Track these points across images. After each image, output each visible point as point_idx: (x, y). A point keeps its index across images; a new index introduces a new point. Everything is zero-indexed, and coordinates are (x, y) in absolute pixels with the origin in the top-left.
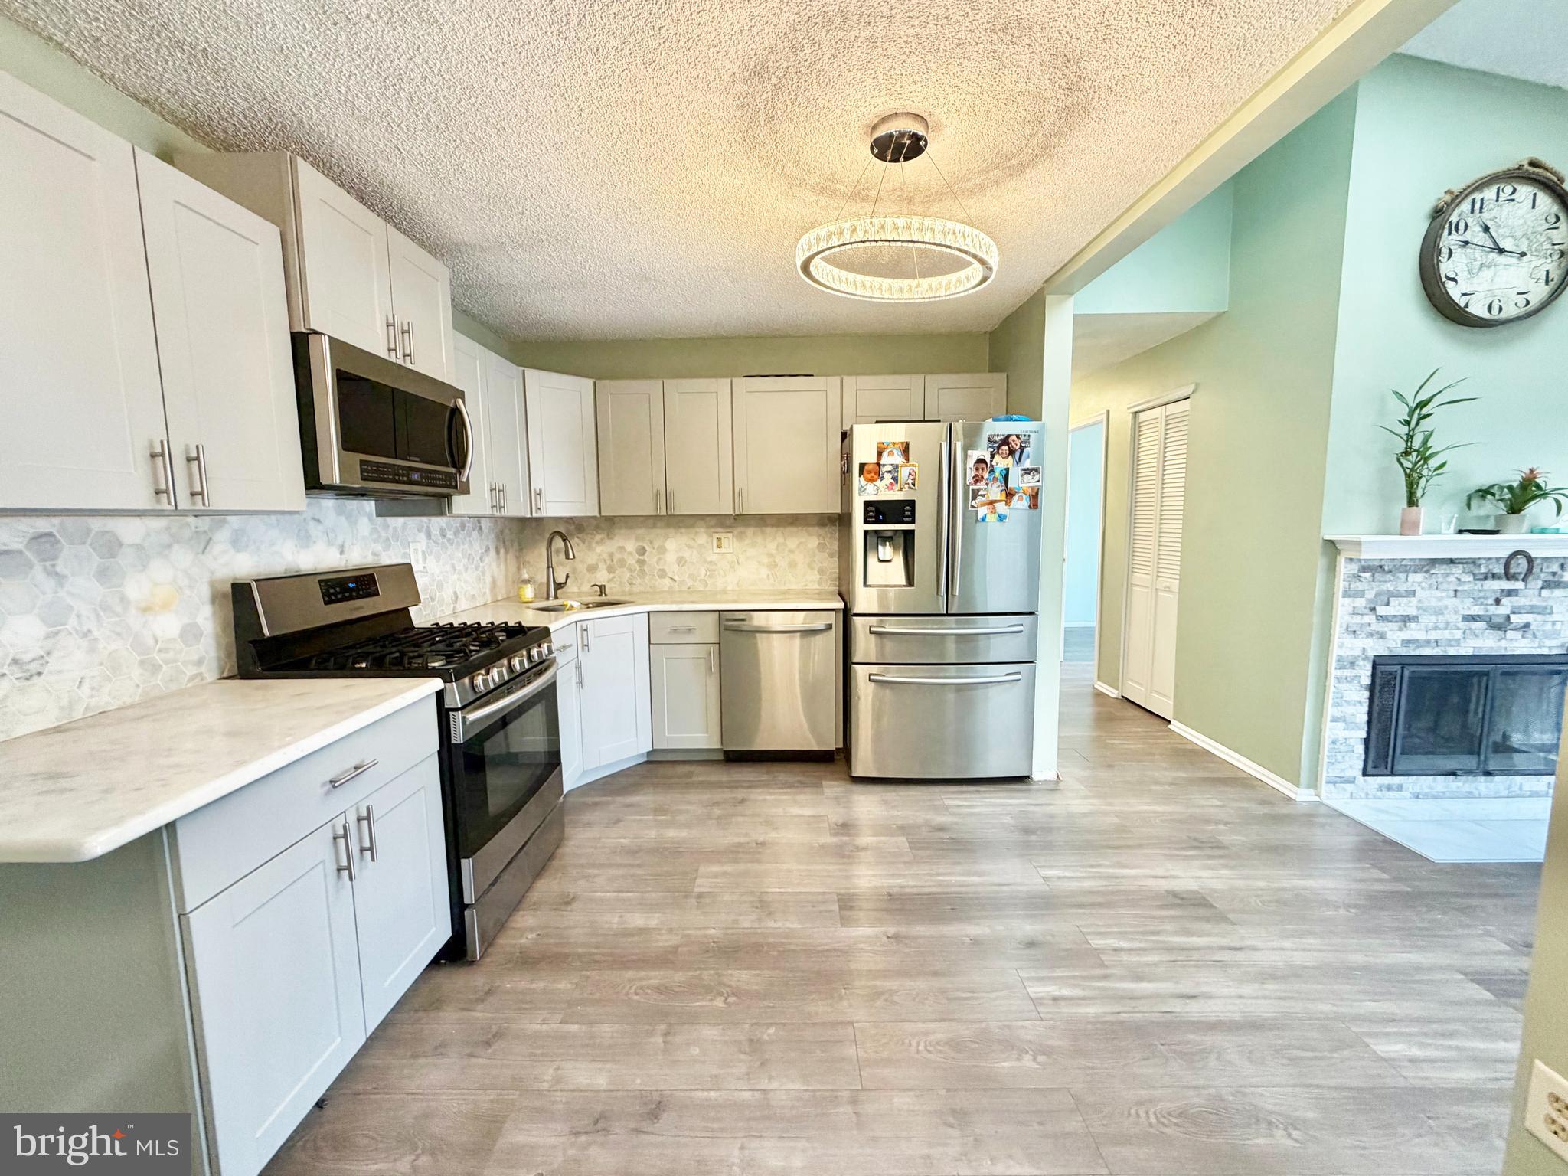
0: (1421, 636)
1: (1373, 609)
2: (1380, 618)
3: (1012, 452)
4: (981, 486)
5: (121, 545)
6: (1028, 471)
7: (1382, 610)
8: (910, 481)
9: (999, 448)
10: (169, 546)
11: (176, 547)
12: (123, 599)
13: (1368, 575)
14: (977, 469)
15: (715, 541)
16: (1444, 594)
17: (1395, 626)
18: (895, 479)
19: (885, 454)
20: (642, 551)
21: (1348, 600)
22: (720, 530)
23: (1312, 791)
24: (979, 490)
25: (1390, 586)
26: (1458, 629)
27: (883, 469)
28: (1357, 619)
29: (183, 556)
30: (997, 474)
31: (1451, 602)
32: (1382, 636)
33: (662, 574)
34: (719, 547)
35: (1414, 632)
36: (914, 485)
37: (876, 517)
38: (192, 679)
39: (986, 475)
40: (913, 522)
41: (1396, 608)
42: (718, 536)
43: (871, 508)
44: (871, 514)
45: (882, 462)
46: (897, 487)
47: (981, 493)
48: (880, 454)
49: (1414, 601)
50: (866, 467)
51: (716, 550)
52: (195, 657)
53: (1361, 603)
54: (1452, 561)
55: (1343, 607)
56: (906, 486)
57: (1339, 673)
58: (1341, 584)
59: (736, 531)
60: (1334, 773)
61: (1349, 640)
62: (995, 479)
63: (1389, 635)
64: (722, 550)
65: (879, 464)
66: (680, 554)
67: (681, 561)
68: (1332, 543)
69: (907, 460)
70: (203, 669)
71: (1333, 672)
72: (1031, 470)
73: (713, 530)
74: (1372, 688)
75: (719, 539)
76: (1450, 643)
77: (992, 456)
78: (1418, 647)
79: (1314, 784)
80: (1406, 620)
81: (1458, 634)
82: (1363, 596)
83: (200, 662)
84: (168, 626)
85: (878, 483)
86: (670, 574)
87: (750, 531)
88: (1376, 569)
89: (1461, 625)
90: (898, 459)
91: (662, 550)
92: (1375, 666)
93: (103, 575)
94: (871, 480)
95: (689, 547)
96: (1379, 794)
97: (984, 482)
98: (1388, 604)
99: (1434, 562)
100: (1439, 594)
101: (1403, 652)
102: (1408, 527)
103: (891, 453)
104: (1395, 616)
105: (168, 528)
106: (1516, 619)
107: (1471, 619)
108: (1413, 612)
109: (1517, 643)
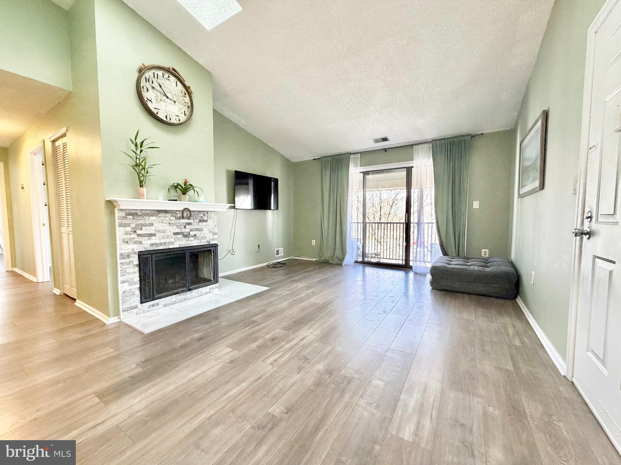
0: (158, 241)
1: (135, 232)
2: (139, 235)
7: (139, 232)
13: (131, 217)
16: (165, 225)
17: (146, 238)
21: (122, 228)
23: (117, 317)
25: (142, 222)
26: (172, 238)
28: (128, 236)
31: (168, 227)
32: (141, 243)
35: (154, 240)
41: (145, 230)
49: (153, 228)
53: (129, 229)
54: (166, 212)
55: (120, 232)
57: (122, 261)
58: (117, 222)
60: (126, 306)
61: (125, 246)
63: (144, 242)
68: (109, 201)
71: (119, 261)
74: (139, 265)
76: (170, 243)
78: (157, 246)
79: (117, 314)
80: (151, 235)
81: (172, 240)
82: (130, 226)
88: (134, 214)
89: (173, 236)
92: (139, 256)
96: (149, 309)
98: (142, 229)
99: (160, 211)
100: (163, 225)
101: (152, 249)
102: (139, 196)
104: (145, 234)
106: (192, 233)
107: (175, 234)
108: (153, 232)
109: (193, 242)
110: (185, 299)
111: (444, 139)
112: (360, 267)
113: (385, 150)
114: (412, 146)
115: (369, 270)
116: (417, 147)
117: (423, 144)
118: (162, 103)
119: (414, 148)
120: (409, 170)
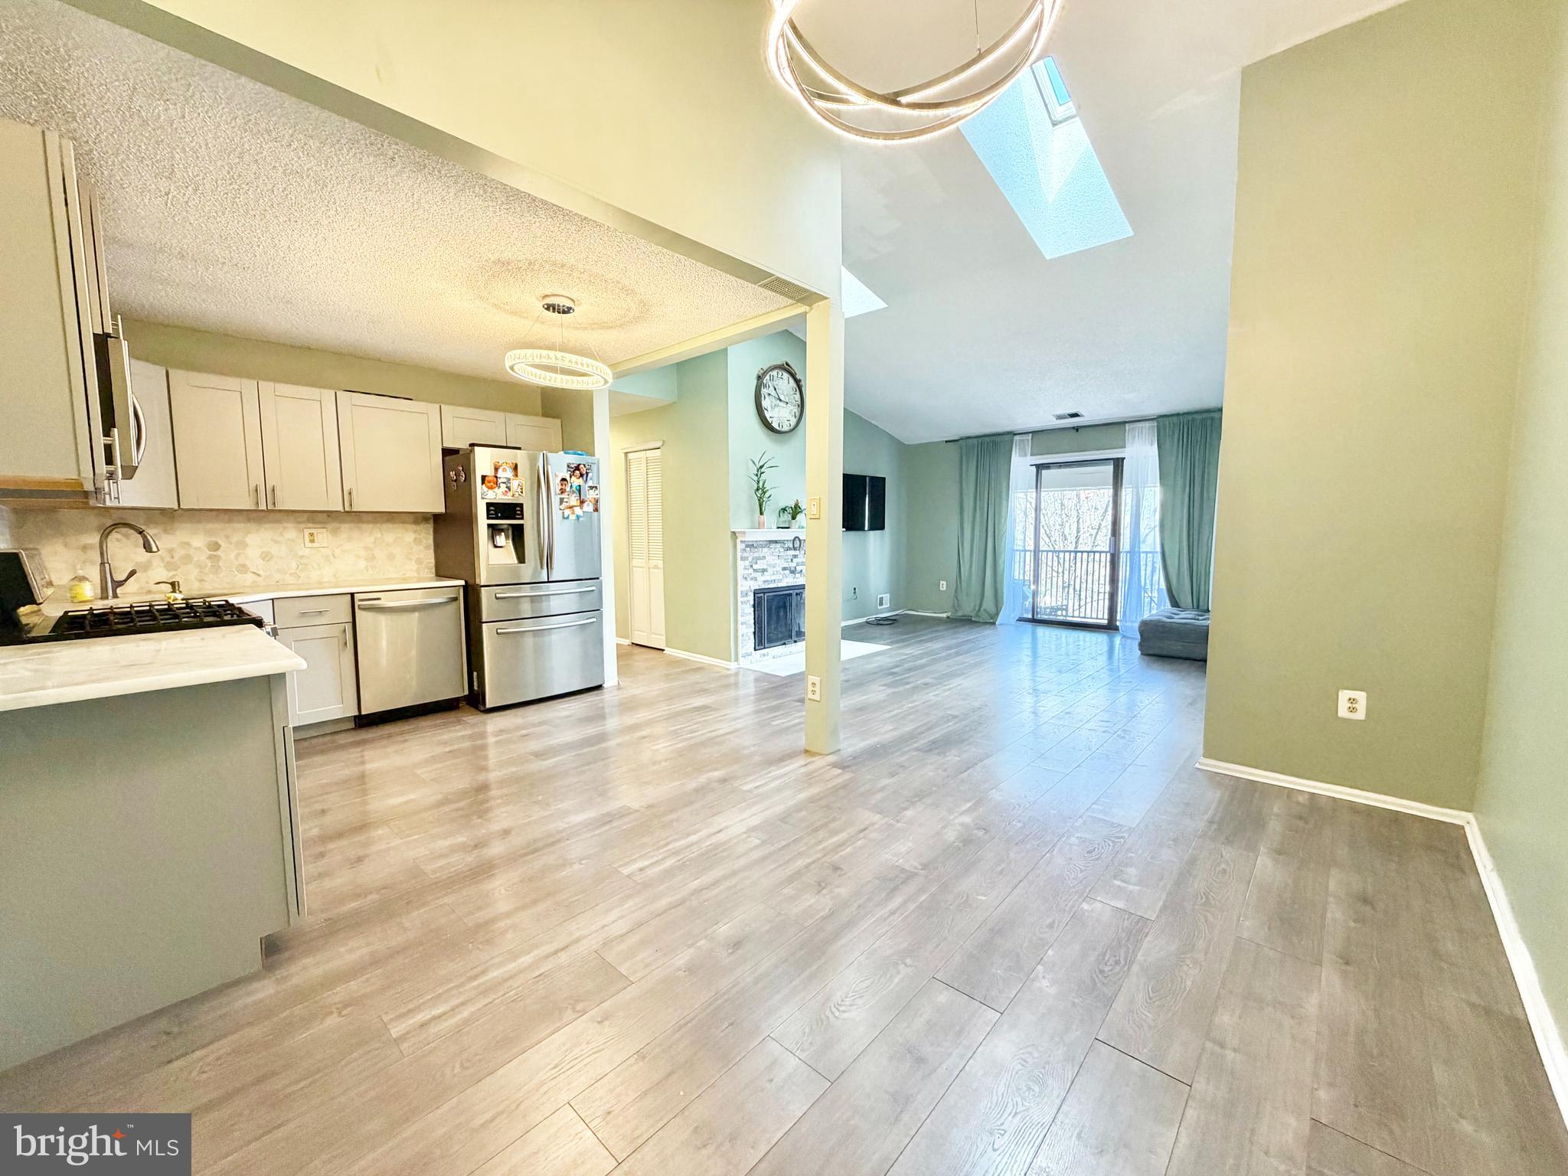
0: (769, 578)
1: (752, 566)
2: (755, 570)
3: (582, 475)
4: (564, 496)
6: (591, 488)
7: (755, 567)
8: (519, 490)
9: (574, 472)
13: (748, 549)
14: (562, 485)
15: (307, 538)
16: (775, 558)
17: (760, 574)
18: (509, 488)
19: (500, 470)
21: (742, 562)
22: (311, 525)
23: (736, 663)
24: (563, 499)
25: (756, 555)
26: (781, 574)
27: (500, 481)
28: (746, 572)
30: (574, 489)
31: (778, 561)
32: (755, 579)
33: (243, 568)
34: (312, 541)
35: (767, 576)
36: (522, 492)
37: (496, 514)
39: (568, 489)
40: (522, 518)
41: (760, 565)
42: (312, 531)
43: (492, 508)
44: (492, 512)
45: (498, 476)
46: (510, 494)
47: (565, 500)
48: (496, 469)
49: (765, 561)
50: (487, 478)
51: (308, 544)
53: (747, 563)
54: (776, 542)
55: (741, 564)
56: (517, 493)
57: (742, 599)
58: (739, 554)
59: (330, 526)
60: (744, 651)
61: (745, 583)
62: (574, 492)
63: (758, 578)
64: (314, 545)
65: (496, 477)
66: (265, 549)
67: (266, 557)
68: (734, 532)
69: (516, 475)
71: (740, 599)
72: (593, 487)
73: (303, 526)
74: (754, 606)
75: (312, 535)
76: (780, 581)
77: (571, 477)
78: (768, 584)
79: (737, 660)
80: (764, 571)
81: (781, 577)
82: (747, 560)
85: (496, 490)
86: (251, 570)
87: (345, 527)
88: (750, 546)
89: (782, 572)
90: (509, 474)
91: (242, 545)
92: (754, 594)
94: (491, 488)
95: (276, 542)
96: (761, 659)
97: (566, 493)
98: (757, 563)
99: (771, 542)
100: (773, 557)
101: (763, 586)
102: (760, 525)
103: (504, 470)
104: (760, 569)
106: (798, 568)
107: (784, 569)
108: (765, 567)
109: (799, 580)
110: (791, 653)
111: (1178, 415)
112: (1029, 626)
113: (1077, 429)
114: (1126, 422)
115: (1042, 632)
116: (1132, 426)
117: (1143, 422)
118: (777, 409)
119: (1127, 428)
120: (1118, 463)
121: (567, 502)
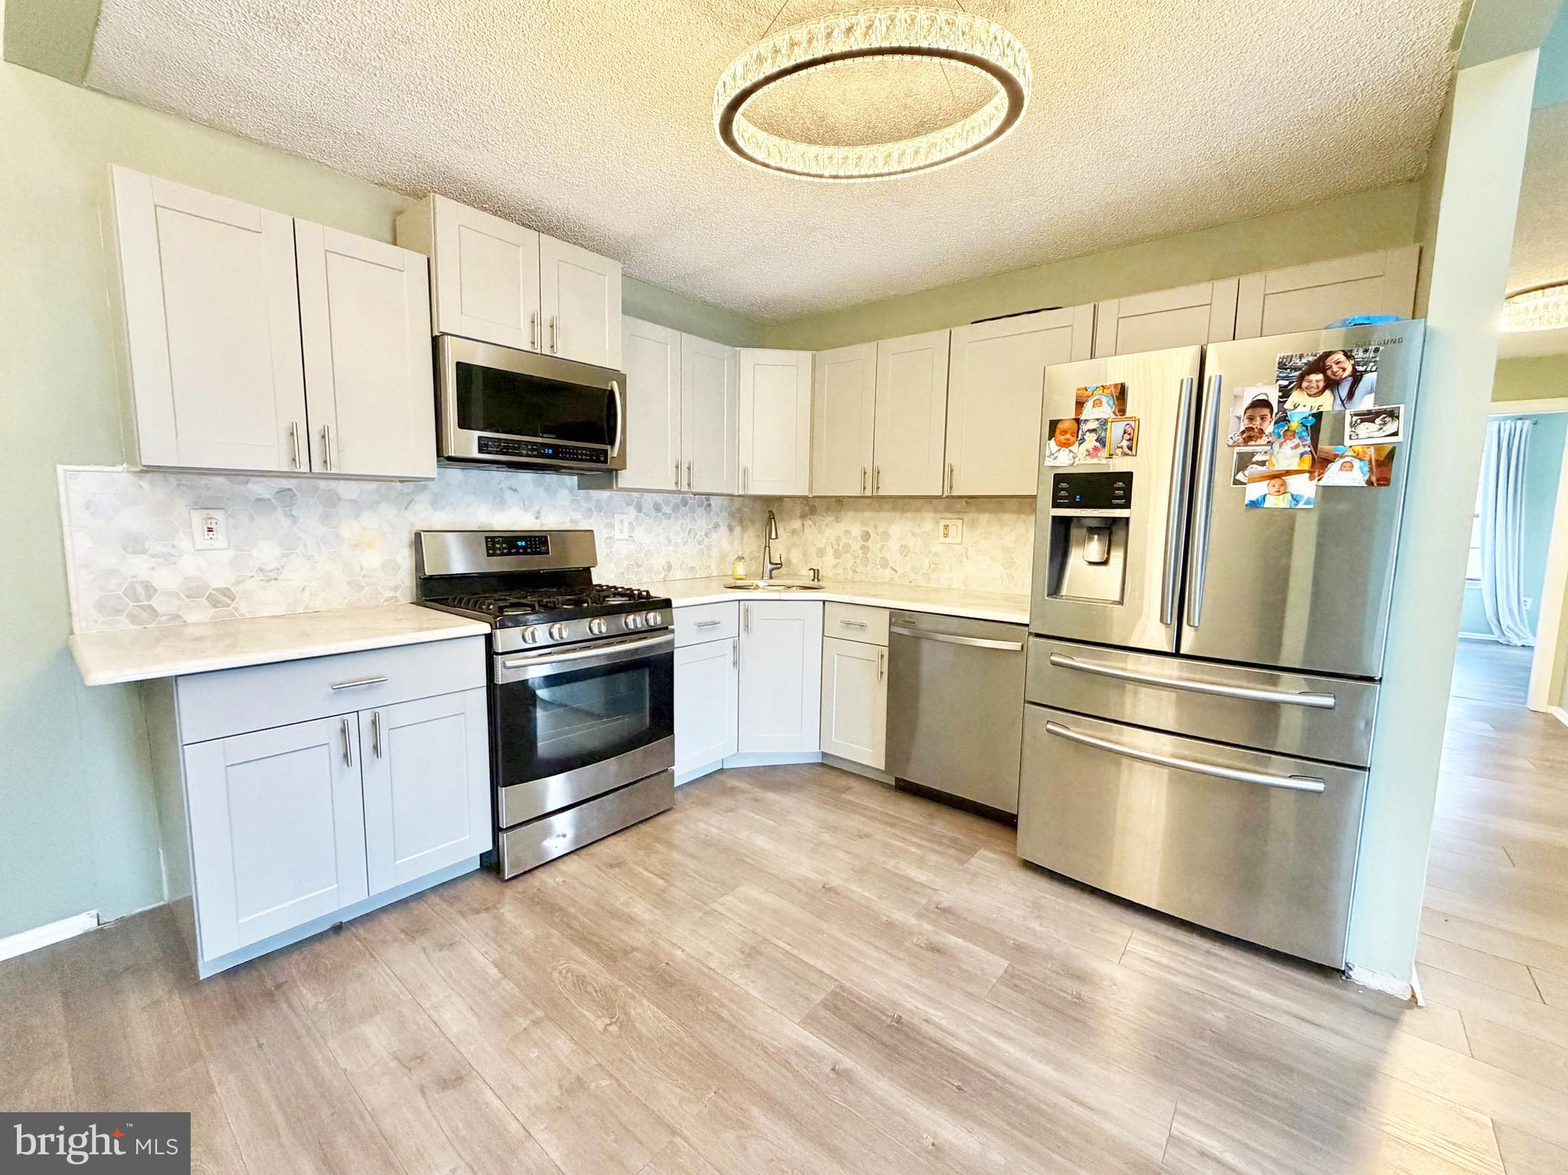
3: (1332, 384)
4: (1258, 448)
5: (339, 499)
6: (1369, 417)
8: (1125, 443)
9: (1302, 378)
10: (378, 503)
11: (383, 503)
12: (338, 536)
14: (1251, 419)
15: (942, 528)
18: (1102, 441)
19: (1089, 405)
20: (866, 536)
22: (949, 515)
24: (1253, 454)
27: (1085, 427)
29: (388, 511)
30: (1294, 424)
33: (884, 563)
34: (946, 535)
36: (1130, 448)
37: (1071, 497)
38: (387, 600)
39: (1269, 428)
40: (1127, 505)
42: (946, 522)
43: (1064, 485)
44: (1063, 493)
45: (1083, 417)
46: (1104, 453)
47: (1257, 458)
48: (1080, 404)
50: (1060, 426)
51: (942, 539)
52: (392, 584)
56: (1119, 451)
59: (966, 517)
62: (1289, 434)
64: (948, 540)
65: (1077, 421)
66: (904, 543)
67: (904, 550)
69: (1123, 411)
70: (398, 594)
72: (1378, 414)
73: (940, 515)
75: (946, 527)
77: (1285, 393)
83: (396, 588)
84: (373, 559)
85: (1074, 448)
86: (891, 564)
87: (985, 517)
90: (1106, 410)
91: (886, 535)
93: (325, 518)
94: (1066, 445)
95: (913, 534)
97: (1264, 440)
103: (1098, 403)
105: (377, 490)
121: (1263, 463)
